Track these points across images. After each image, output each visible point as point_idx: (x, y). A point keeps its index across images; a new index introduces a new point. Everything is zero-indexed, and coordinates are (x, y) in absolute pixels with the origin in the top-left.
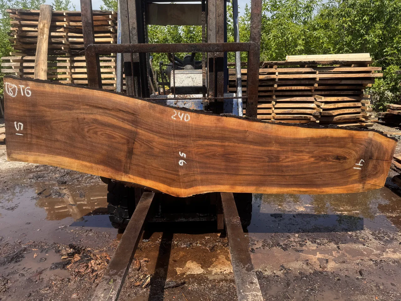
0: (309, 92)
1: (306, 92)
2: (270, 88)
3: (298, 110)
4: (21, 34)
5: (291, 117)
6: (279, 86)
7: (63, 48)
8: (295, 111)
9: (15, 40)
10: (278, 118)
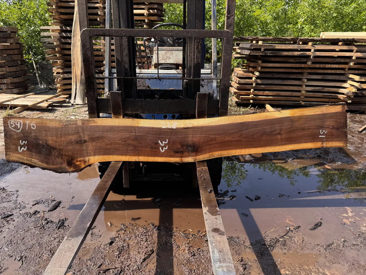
0: (342, 71)
1: (339, 71)
2: (303, 65)
3: (329, 89)
4: (59, 4)
5: (322, 95)
6: (313, 63)
7: (98, 19)
8: (326, 89)
9: (53, 10)
10: (308, 96)
